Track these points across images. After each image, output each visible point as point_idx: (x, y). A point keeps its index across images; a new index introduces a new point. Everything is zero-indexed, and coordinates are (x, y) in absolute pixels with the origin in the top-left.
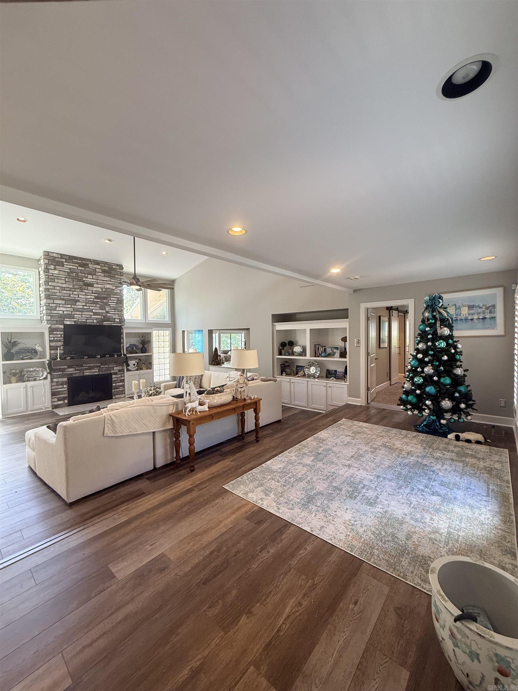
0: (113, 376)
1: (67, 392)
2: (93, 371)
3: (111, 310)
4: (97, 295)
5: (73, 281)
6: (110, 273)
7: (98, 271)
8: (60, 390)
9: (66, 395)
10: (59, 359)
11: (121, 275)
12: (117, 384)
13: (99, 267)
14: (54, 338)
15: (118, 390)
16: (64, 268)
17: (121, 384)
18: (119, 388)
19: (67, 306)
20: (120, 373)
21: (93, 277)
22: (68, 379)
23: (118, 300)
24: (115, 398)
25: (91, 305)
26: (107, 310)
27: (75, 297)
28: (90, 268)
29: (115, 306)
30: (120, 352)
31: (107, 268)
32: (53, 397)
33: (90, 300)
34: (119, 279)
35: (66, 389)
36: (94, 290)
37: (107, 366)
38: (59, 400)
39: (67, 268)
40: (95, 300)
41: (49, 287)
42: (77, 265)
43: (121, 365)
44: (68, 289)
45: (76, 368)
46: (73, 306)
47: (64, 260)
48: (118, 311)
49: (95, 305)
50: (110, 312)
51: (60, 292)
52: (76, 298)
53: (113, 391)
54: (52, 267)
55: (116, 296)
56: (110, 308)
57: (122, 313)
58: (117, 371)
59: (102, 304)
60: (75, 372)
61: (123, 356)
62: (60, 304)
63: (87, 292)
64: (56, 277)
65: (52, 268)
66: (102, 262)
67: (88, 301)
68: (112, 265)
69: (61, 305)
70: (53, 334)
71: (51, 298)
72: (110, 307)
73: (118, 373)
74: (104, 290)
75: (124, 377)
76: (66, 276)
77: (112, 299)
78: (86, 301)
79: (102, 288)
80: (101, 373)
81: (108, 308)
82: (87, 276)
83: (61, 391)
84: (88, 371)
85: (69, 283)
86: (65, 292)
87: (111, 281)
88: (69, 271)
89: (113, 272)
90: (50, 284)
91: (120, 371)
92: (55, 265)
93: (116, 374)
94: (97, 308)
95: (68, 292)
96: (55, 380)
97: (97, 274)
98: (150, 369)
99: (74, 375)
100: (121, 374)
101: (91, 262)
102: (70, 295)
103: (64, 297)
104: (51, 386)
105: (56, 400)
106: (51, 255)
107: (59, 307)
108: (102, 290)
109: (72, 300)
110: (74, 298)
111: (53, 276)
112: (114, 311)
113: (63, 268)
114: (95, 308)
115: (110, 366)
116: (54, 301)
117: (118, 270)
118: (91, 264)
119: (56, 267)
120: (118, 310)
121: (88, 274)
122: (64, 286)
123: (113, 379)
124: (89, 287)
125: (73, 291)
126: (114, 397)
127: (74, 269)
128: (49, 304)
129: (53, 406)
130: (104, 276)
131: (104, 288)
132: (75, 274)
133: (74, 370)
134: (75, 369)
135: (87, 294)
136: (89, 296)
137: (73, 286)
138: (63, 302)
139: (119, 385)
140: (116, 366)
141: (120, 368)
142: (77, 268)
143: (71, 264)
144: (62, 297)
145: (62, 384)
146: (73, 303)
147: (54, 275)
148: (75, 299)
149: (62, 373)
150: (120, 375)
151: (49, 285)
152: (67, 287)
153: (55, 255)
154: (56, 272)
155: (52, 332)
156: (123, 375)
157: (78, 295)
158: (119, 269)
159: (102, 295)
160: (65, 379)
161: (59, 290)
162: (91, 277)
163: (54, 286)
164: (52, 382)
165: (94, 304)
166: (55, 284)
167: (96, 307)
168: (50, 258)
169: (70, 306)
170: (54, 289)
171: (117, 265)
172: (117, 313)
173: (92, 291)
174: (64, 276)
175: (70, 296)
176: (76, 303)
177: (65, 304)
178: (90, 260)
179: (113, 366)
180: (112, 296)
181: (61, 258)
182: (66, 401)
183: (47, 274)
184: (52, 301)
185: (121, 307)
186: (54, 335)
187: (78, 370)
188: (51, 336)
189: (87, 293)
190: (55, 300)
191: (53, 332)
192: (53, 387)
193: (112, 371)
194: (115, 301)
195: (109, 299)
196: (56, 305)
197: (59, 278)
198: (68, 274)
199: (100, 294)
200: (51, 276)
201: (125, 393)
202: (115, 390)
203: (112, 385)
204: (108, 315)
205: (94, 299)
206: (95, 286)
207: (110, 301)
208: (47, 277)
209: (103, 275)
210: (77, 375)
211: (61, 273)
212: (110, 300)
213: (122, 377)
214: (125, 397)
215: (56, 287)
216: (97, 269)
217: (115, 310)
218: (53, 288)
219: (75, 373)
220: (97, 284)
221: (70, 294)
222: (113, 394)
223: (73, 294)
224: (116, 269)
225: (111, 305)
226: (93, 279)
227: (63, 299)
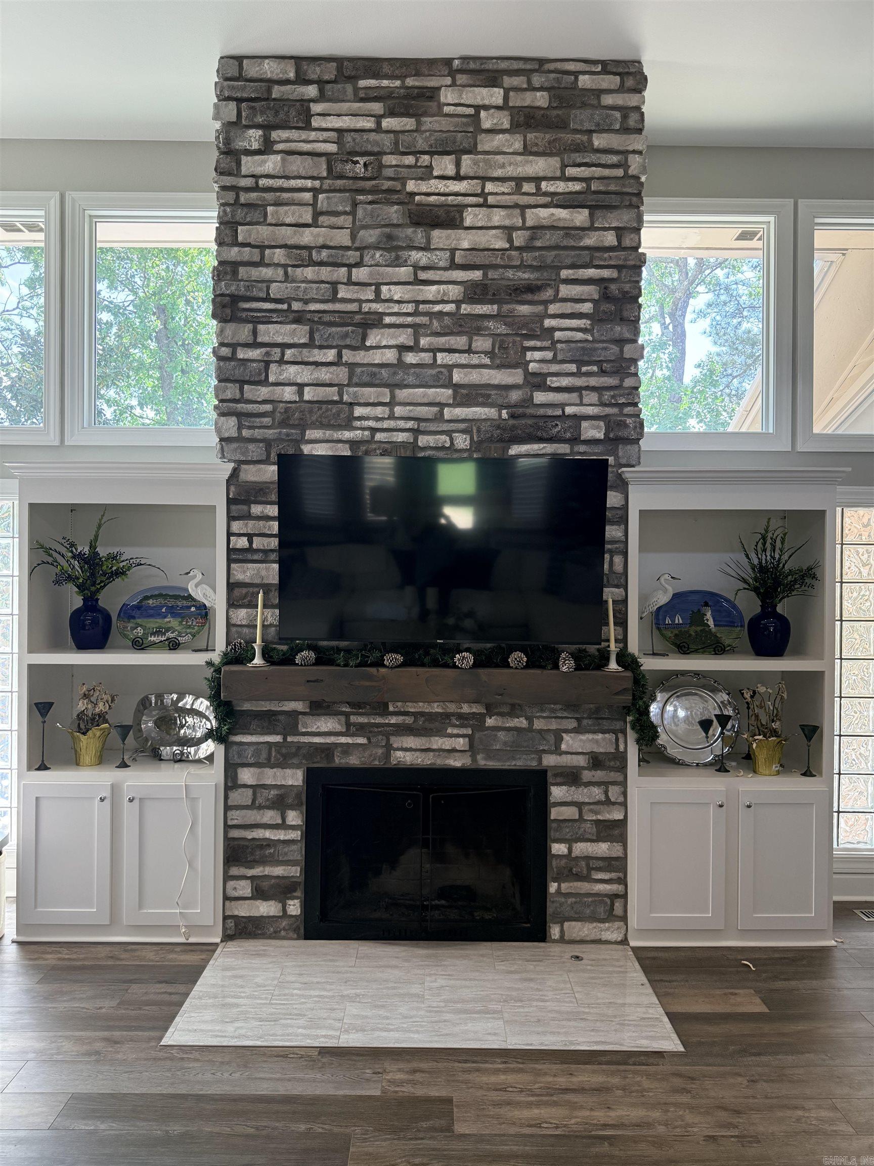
0: (557, 792)
1: (297, 853)
2: (438, 742)
3: (555, 368)
4: (477, 275)
5: (355, 205)
6: (562, 125)
7: (486, 124)
8: (268, 834)
9: (295, 871)
10: (258, 661)
11: (626, 130)
12: (581, 848)
13: (495, 96)
14: (250, 537)
15: (584, 887)
16: (313, 135)
17: (602, 849)
18: (587, 878)
19: (318, 355)
20: (599, 775)
21: (458, 164)
22: (311, 775)
23: (606, 296)
24: (562, 940)
25: (442, 341)
26: (532, 367)
27: (360, 301)
28: (447, 109)
29: (579, 336)
30: (599, 638)
31: (541, 99)
32: (234, 871)
33: (437, 308)
34: (614, 159)
35: (296, 835)
36: (466, 245)
37: (522, 722)
38: (260, 894)
39: (326, 135)
40: (465, 309)
41: (234, 253)
42: (377, 107)
43: (606, 724)
44: (325, 253)
45: (353, 719)
46: (348, 356)
47: (312, 91)
48: (603, 372)
49: (460, 341)
50: (550, 381)
51: (287, 278)
52: (366, 307)
53: (553, 887)
54: (253, 138)
55: (591, 273)
56: (549, 355)
57: (628, 382)
58: (581, 761)
59: (502, 329)
60: (343, 740)
61: (613, 665)
62: (284, 346)
63: (424, 262)
64: (269, 196)
65: (255, 146)
66: (516, 65)
67: (424, 320)
68: (576, 74)
69: (289, 353)
70: (248, 516)
71: (244, 315)
72: (552, 347)
73: (587, 775)
74: (519, 238)
75: (624, 804)
76: (317, 183)
77: (565, 290)
78: (418, 320)
79: (509, 230)
80: (483, 762)
81: (538, 355)
82: (430, 167)
83: (269, 843)
84: (411, 742)
85: (333, 220)
86: (309, 272)
87: (564, 178)
88: (332, 148)
89: (581, 118)
90: (240, 239)
91: (596, 761)
92: (267, 128)
93: (572, 777)
94: (475, 360)
95: (325, 273)
96: (246, 776)
97: (487, 143)
98: (807, 773)
99: (339, 761)
100: (605, 784)
101: (453, 73)
102: (335, 292)
103: (306, 302)
104: (227, 808)
105: (244, 888)
106: (251, 70)
107: (281, 362)
108: (510, 240)
109: (344, 319)
110: (353, 307)
111: (256, 188)
112: (573, 368)
113: (304, 135)
114: (463, 359)
115: (538, 724)
116: (255, 333)
117: (608, 100)
118: (454, 84)
119: (275, 135)
120: (598, 363)
121: (431, 153)
122: (307, 237)
123: (555, 813)
124: (436, 233)
125: (350, 266)
126: (555, 931)
127: (356, 135)
128: (234, 346)
129: (231, 923)
130: (527, 151)
131: (523, 228)
132: (362, 160)
133: (339, 728)
134: (348, 724)
135: (423, 275)
136: (434, 288)
137: (353, 237)
138: (300, 333)
139: (588, 858)
140: (577, 731)
141: (599, 742)
142: (379, 124)
143: (345, 107)
144: (296, 306)
145: (280, 803)
146: (346, 335)
147: (263, 182)
148: (359, 312)
149: (278, 738)
150: (597, 793)
151: (236, 243)
152: (321, 241)
153: (270, 69)
154: (271, 163)
155: (245, 508)
156: (614, 792)
157: (378, 286)
158: (621, 89)
159: (510, 274)
160: (294, 778)
161: (285, 266)
162: (445, 165)
163: (262, 248)
164: (231, 783)
165: (459, 334)
166: (262, 233)
167: (469, 351)
168: (243, 88)
169: (330, 355)
170: (261, 263)
171: (607, 67)
172: (593, 381)
173: (453, 251)
174: (309, 183)
175: (334, 299)
176: (364, 338)
177: (310, 345)
178: (448, 62)
179: (554, 725)
180: (564, 273)
181: (301, 80)
182: (294, 907)
183: (228, 181)
184: (244, 332)
185: (621, 342)
186: (251, 523)
187: (361, 729)
188: (236, 526)
189: (425, 268)
190: (261, 327)
191: (248, 502)
192: (237, 817)
193: (550, 760)
194: (587, 307)
195: (548, 293)
196: (264, 350)
197: (286, 195)
198: (330, 169)
199: (495, 267)
200: (248, 190)
201: (624, 918)
202: (564, 886)
203: (544, 850)
204: (540, 397)
205: (458, 303)
206: (468, 222)
207: (553, 309)
208: (230, 197)
209: (518, 145)
210: (354, 761)
211: (297, 165)
212: (556, 299)
213: (608, 802)
214: (624, 942)
215: (267, 252)
216: (483, 114)
217: (580, 363)
218: (257, 258)
219: (347, 749)
220: (485, 205)
221: (334, 285)
222: (550, 910)
223: (350, 282)
224: (601, 92)
225: (558, 335)
226: (458, 177)
227: (299, 318)
